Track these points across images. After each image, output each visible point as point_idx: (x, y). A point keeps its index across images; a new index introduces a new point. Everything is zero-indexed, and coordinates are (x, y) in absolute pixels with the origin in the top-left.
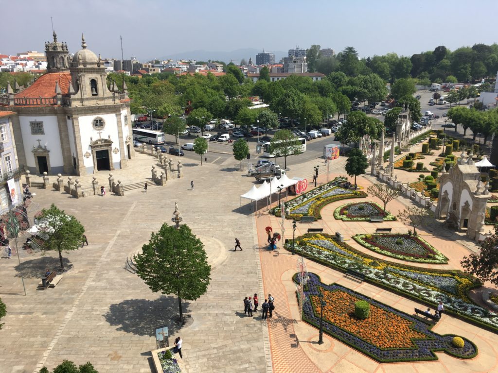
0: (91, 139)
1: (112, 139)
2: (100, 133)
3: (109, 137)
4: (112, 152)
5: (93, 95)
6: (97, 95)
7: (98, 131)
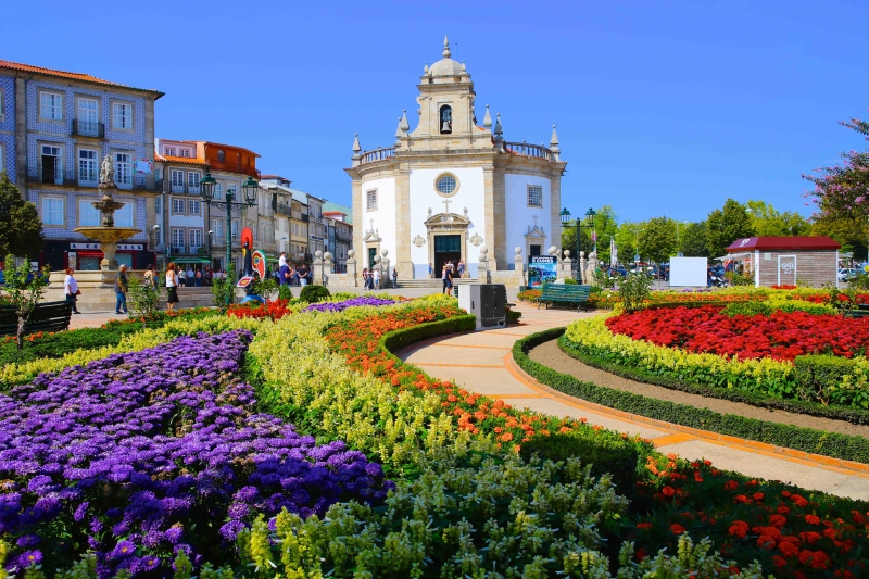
0: (430, 212)
1: (471, 217)
2: (447, 202)
3: (466, 211)
4: (468, 242)
5: (442, 132)
6: (449, 132)
7: (445, 199)
